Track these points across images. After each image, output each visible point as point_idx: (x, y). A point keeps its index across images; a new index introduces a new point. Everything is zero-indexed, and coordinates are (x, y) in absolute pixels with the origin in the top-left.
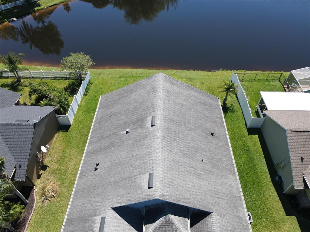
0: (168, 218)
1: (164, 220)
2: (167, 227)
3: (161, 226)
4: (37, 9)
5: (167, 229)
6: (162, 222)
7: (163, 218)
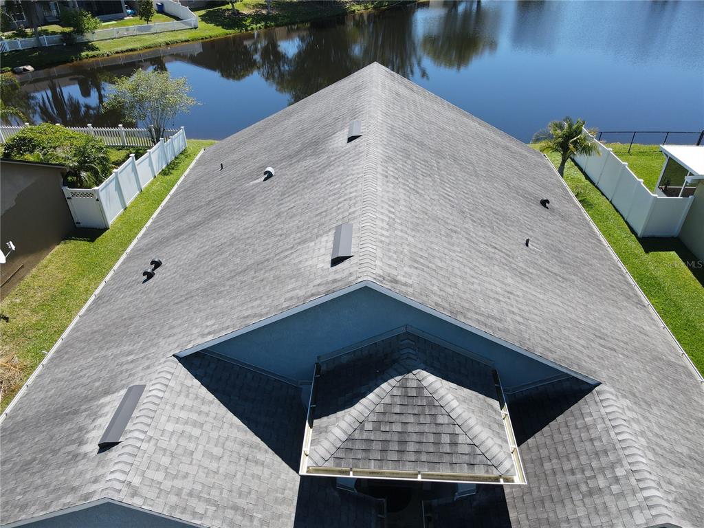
0: (413, 384)
1: (396, 392)
2: (411, 419)
3: (384, 415)
4: (87, 55)
5: (410, 428)
6: (387, 400)
7: (392, 382)
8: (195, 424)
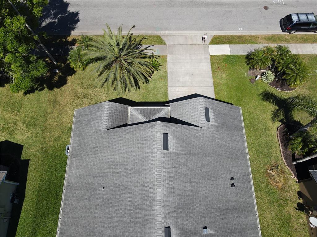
0: (148, 119)
2: (149, 114)
6: (154, 116)
8: (193, 116)
